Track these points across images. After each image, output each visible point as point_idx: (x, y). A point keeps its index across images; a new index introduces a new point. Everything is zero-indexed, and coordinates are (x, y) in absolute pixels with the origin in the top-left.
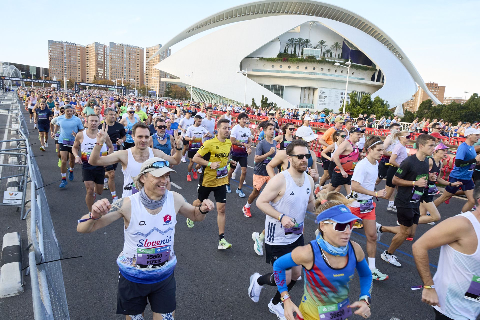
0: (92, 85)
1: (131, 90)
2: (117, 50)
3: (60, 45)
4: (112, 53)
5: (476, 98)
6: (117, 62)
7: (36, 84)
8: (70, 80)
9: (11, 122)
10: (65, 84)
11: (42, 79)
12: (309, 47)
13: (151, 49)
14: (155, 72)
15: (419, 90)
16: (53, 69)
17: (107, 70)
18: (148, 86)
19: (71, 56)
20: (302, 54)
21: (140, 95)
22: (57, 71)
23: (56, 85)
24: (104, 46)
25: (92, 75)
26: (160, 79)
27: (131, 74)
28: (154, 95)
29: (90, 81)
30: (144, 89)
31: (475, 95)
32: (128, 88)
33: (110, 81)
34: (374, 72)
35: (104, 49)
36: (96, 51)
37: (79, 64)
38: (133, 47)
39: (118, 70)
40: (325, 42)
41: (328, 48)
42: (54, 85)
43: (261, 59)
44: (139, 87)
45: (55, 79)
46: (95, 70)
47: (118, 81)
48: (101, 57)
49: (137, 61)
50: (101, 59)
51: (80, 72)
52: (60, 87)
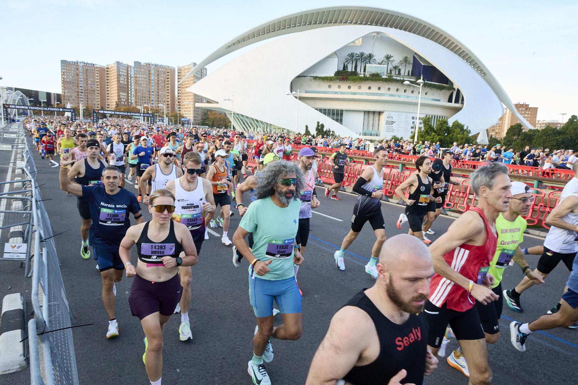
0: (113, 113)
1: (160, 118)
2: (143, 70)
3: (75, 65)
4: (137, 74)
5: (575, 120)
6: (143, 85)
7: (47, 113)
8: (87, 107)
9: (15, 159)
10: (81, 112)
11: (54, 106)
12: (373, 63)
13: (183, 69)
14: (188, 96)
15: (506, 113)
16: (66, 94)
17: (131, 95)
18: (181, 112)
19: (88, 79)
20: (365, 71)
21: (171, 123)
22: (71, 97)
23: (70, 113)
24: (128, 65)
25: (113, 100)
26: (194, 104)
27: (160, 99)
28: (188, 124)
29: (111, 108)
30: (175, 116)
31: (574, 117)
32: (157, 116)
33: (135, 108)
34: (452, 91)
35: (128, 69)
36: (117, 71)
37: (97, 88)
38: (161, 67)
39: (144, 94)
40: (392, 57)
41: (395, 64)
42: (68, 114)
43: (315, 78)
44: (170, 114)
45: (69, 106)
46: (116, 94)
47: (144, 108)
48: (124, 79)
49: (167, 83)
50: (124, 81)
51: (99, 97)
52: (75, 115)
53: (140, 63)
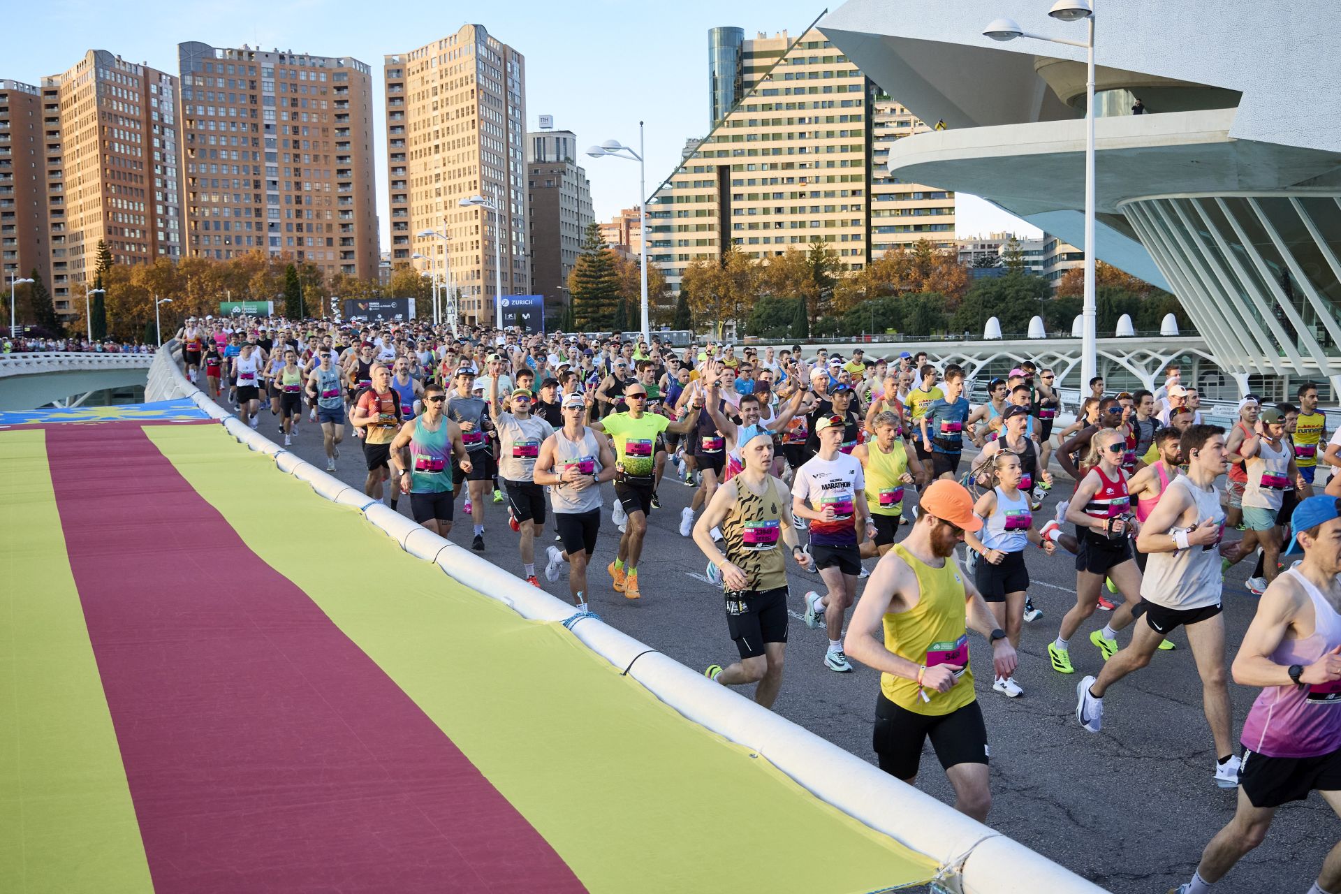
2: (221, 83)
4: (194, 104)
13: (410, 66)
17: (166, 209)
24: (147, 70)
25: (83, 239)
27: (307, 218)
35: (147, 89)
36: (99, 102)
38: (308, 64)
46: (99, 210)
48: (133, 136)
49: (338, 137)
50: (133, 145)
53: (211, 50)
